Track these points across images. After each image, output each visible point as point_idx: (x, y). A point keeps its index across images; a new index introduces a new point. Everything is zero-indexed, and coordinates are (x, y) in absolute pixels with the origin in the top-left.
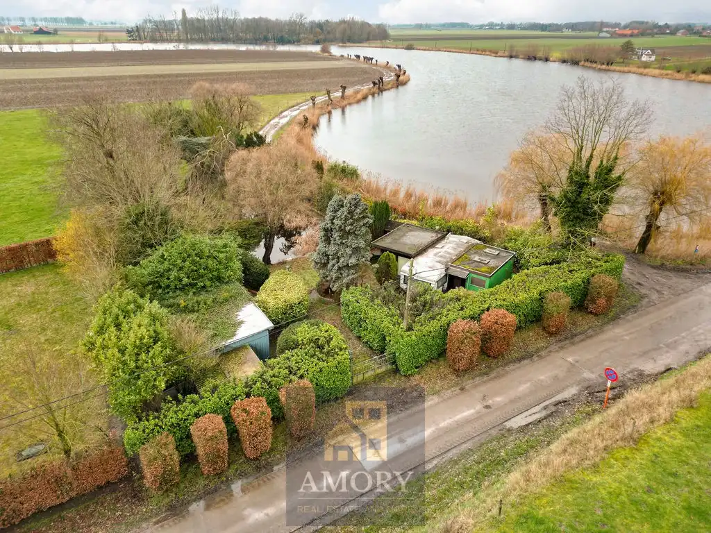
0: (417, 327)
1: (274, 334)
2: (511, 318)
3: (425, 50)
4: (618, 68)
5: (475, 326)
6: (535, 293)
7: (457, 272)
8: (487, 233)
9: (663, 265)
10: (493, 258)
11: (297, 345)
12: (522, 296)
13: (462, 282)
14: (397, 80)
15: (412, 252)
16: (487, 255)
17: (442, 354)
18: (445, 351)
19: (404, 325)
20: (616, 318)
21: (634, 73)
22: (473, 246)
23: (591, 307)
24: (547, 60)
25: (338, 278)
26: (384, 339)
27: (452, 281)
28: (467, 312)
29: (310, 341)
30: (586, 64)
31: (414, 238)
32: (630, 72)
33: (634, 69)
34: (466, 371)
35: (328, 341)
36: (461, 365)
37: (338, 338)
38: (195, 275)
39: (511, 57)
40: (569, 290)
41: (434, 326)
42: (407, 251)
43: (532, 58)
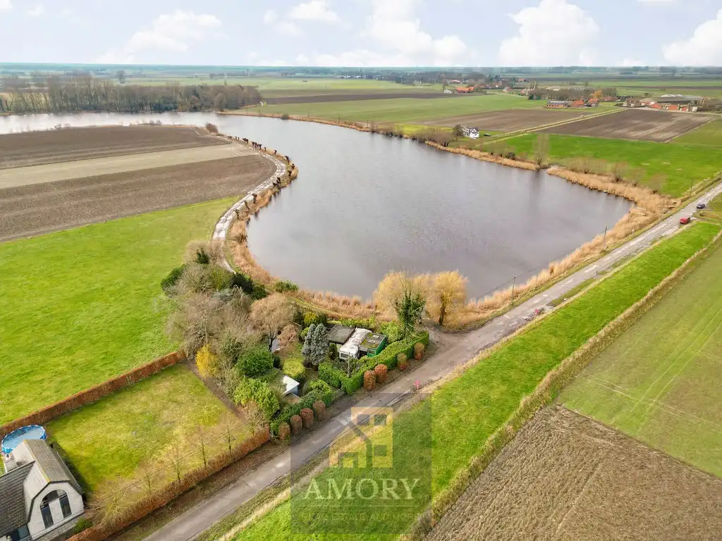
0: (352, 376)
1: (300, 387)
2: (385, 367)
3: (299, 120)
4: (452, 149)
5: (373, 372)
6: (393, 355)
7: (362, 349)
8: (372, 326)
9: (448, 331)
10: (376, 340)
11: (311, 389)
12: (389, 357)
13: (365, 353)
14: (290, 175)
15: (343, 341)
16: (374, 339)
17: (362, 385)
18: (363, 384)
19: (348, 376)
20: (426, 360)
21: (463, 154)
22: (369, 334)
23: (416, 357)
24: (401, 137)
25: (315, 360)
26: (340, 382)
27: (361, 353)
28: (370, 367)
29: (316, 387)
30: (430, 143)
31: (341, 333)
32: (460, 153)
33: (463, 151)
34: (371, 390)
35: (323, 386)
36: (370, 387)
37: (326, 385)
38: (260, 368)
39: (373, 132)
40: (406, 353)
41: (359, 374)
42: (339, 340)
43: (389, 134)
